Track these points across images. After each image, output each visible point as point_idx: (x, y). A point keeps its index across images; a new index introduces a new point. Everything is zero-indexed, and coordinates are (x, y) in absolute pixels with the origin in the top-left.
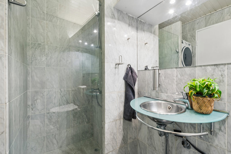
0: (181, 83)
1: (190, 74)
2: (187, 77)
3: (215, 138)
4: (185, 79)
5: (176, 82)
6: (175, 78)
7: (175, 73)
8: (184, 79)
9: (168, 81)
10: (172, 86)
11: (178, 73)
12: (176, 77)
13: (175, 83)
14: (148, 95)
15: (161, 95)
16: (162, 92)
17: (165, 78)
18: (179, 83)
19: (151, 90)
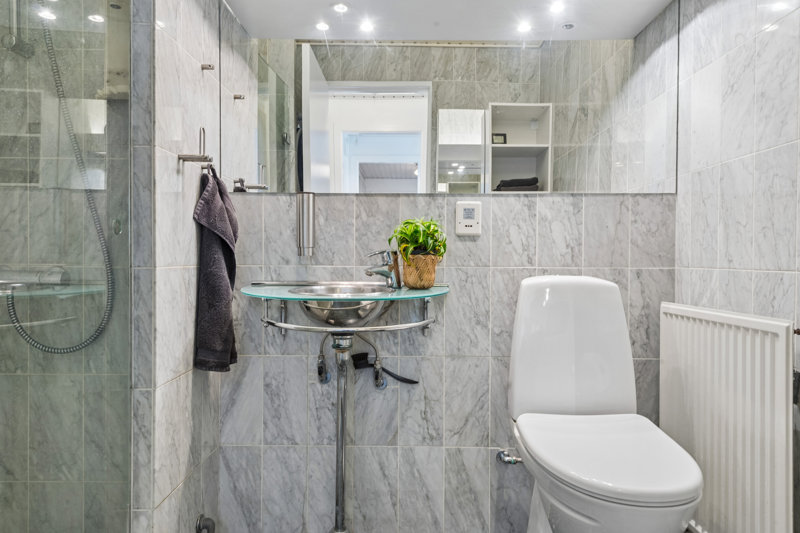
0: (369, 234)
1: (388, 213)
2: (382, 219)
3: (429, 341)
4: (378, 222)
5: (357, 230)
6: (354, 221)
7: (355, 208)
8: (375, 224)
9: (336, 229)
10: (347, 242)
11: (362, 209)
12: (357, 218)
13: (355, 234)
14: (269, 278)
15: (314, 271)
16: (317, 263)
17: (326, 220)
18: (363, 235)
19: (279, 258)
